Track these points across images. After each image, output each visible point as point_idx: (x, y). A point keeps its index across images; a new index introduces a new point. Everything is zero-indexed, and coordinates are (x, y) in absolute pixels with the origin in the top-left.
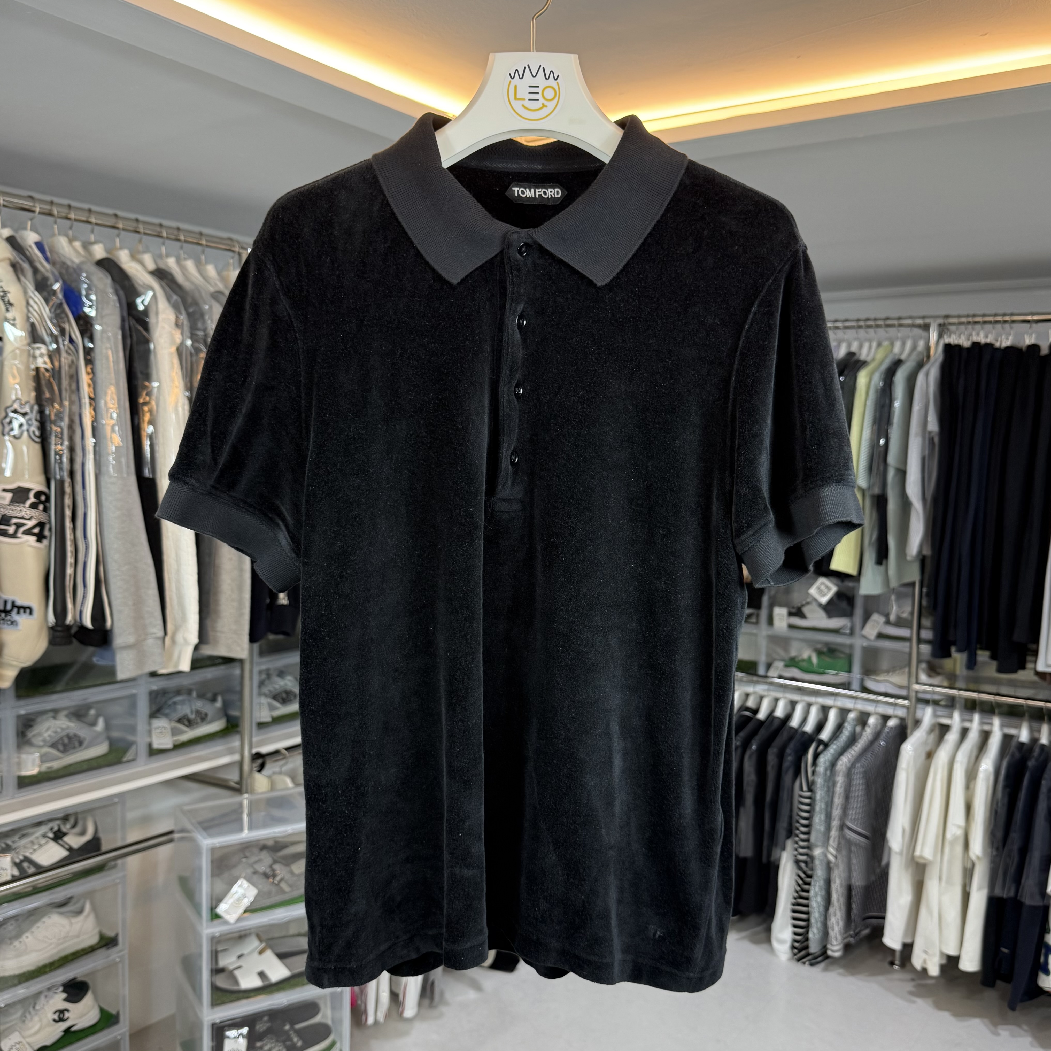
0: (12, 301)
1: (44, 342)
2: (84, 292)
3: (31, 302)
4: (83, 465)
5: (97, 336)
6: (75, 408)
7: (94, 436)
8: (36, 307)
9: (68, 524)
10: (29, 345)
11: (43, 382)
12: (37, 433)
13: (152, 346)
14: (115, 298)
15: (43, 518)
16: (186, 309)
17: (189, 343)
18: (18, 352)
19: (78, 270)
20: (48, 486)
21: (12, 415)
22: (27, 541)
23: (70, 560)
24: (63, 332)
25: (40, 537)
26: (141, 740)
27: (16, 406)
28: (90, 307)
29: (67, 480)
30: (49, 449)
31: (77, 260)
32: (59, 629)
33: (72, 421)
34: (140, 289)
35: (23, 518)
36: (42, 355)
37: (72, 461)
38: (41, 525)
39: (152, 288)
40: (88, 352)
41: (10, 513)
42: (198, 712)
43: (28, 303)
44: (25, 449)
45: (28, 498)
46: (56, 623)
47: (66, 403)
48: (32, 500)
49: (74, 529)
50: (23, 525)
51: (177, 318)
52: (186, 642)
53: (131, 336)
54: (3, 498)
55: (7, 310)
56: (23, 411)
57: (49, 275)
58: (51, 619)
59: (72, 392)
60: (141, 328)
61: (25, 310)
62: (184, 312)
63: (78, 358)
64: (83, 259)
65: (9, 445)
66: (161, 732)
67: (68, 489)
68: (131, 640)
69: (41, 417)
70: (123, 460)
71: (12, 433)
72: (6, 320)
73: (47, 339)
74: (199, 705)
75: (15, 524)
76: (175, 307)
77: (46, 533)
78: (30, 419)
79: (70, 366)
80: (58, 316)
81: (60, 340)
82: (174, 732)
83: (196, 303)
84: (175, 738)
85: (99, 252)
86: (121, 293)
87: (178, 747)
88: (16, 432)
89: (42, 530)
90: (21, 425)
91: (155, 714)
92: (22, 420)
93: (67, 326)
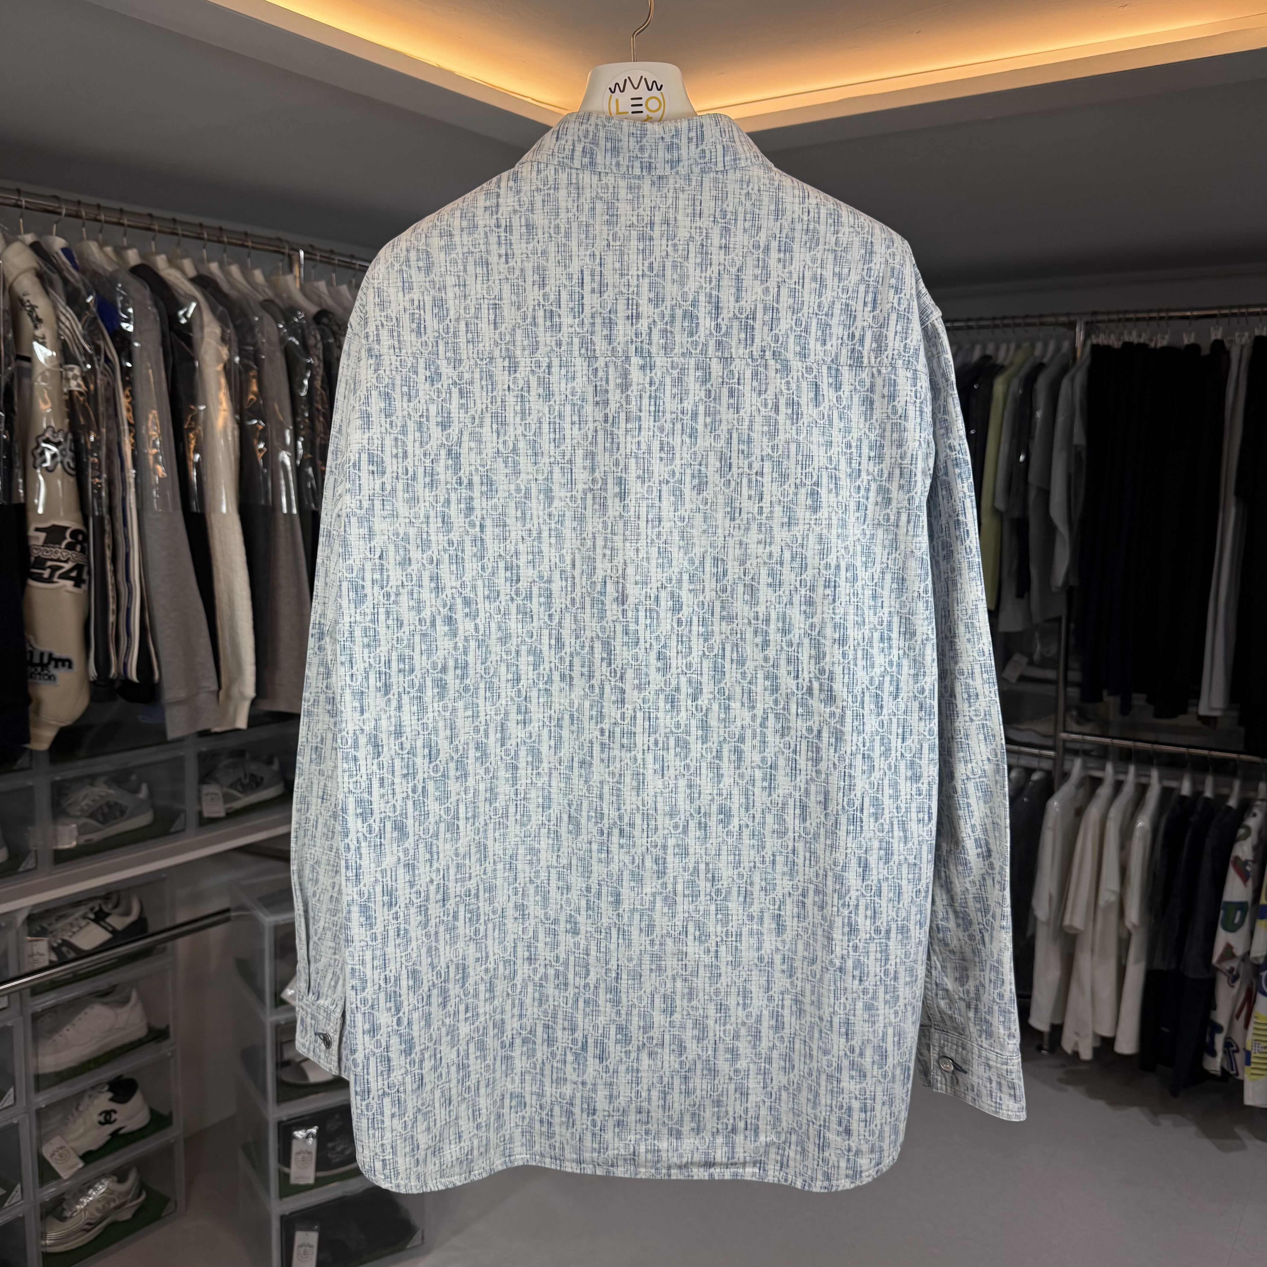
0: (41, 316)
1: (77, 363)
2: (119, 305)
3: (63, 318)
4: (124, 499)
5: (136, 355)
6: (113, 436)
7: (135, 466)
8: (67, 324)
9: (109, 566)
10: (61, 366)
11: (78, 407)
12: (72, 465)
13: (197, 364)
14: (155, 311)
15: (81, 560)
16: (233, 322)
17: (237, 359)
18: (47, 374)
19: (112, 280)
20: (86, 524)
21: (44, 445)
22: (64, 586)
23: (112, 606)
24: (97, 350)
25: (78, 582)
26: (191, 808)
27: (48, 435)
28: (127, 321)
29: (107, 517)
30: (87, 483)
31: (110, 269)
32: (102, 683)
33: (109, 451)
34: (182, 300)
35: (58, 560)
36: (75, 377)
37: (110, 495)
38: (78, 567)
39: (195, 299)
40: (126, 371)
41: (45, 555)
42: (253, 776)
43: (58, 319)
44: (59, 482)
45: (65, 538)
46: (98, 677)
47: (104, 430)
48: (69, 540)
49: (115, 572)
50: (61, 568)
51: (223, 332)
52: (243, 697)
53: (173, 354)
54: (37, 538)
55: (36, 327)
56: (56, 440)
57: (80, 286)
58: (93, 672)
59: (109, 418)
60: (183, 344)
61: (55, 326)
62: (231, 325)
63: (115, 379)
64: (116, 267)
65: (41, 478)
66: (212, 799)
67: (108, 528)
68: (182, 694)
69: (75, 447)
70: (168, 493)
71: (45, 465)
72: (36, 338)
73: (81, 359)
74: (253, 768)
75: (50, 567)
76: (221, 320)
77: (85, 577)
78: (64, 450)
79: (106, 389)
80: (91, 334)
81: (95, 359)
82: (227, 798)
83: (244, 314)
84: (228, 806)
85: (133, 257)
86: (161, 304)
87: (232, 815)
88: (48, 464)
89: (80, 574)
90: (54, 456)
91: (205, 777)
92: (54, 449)
93: (101, 343)
